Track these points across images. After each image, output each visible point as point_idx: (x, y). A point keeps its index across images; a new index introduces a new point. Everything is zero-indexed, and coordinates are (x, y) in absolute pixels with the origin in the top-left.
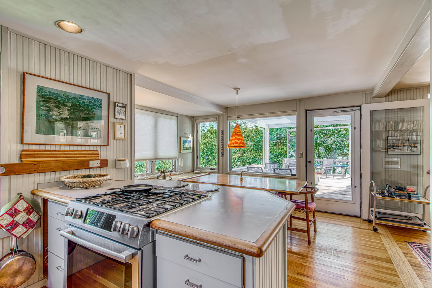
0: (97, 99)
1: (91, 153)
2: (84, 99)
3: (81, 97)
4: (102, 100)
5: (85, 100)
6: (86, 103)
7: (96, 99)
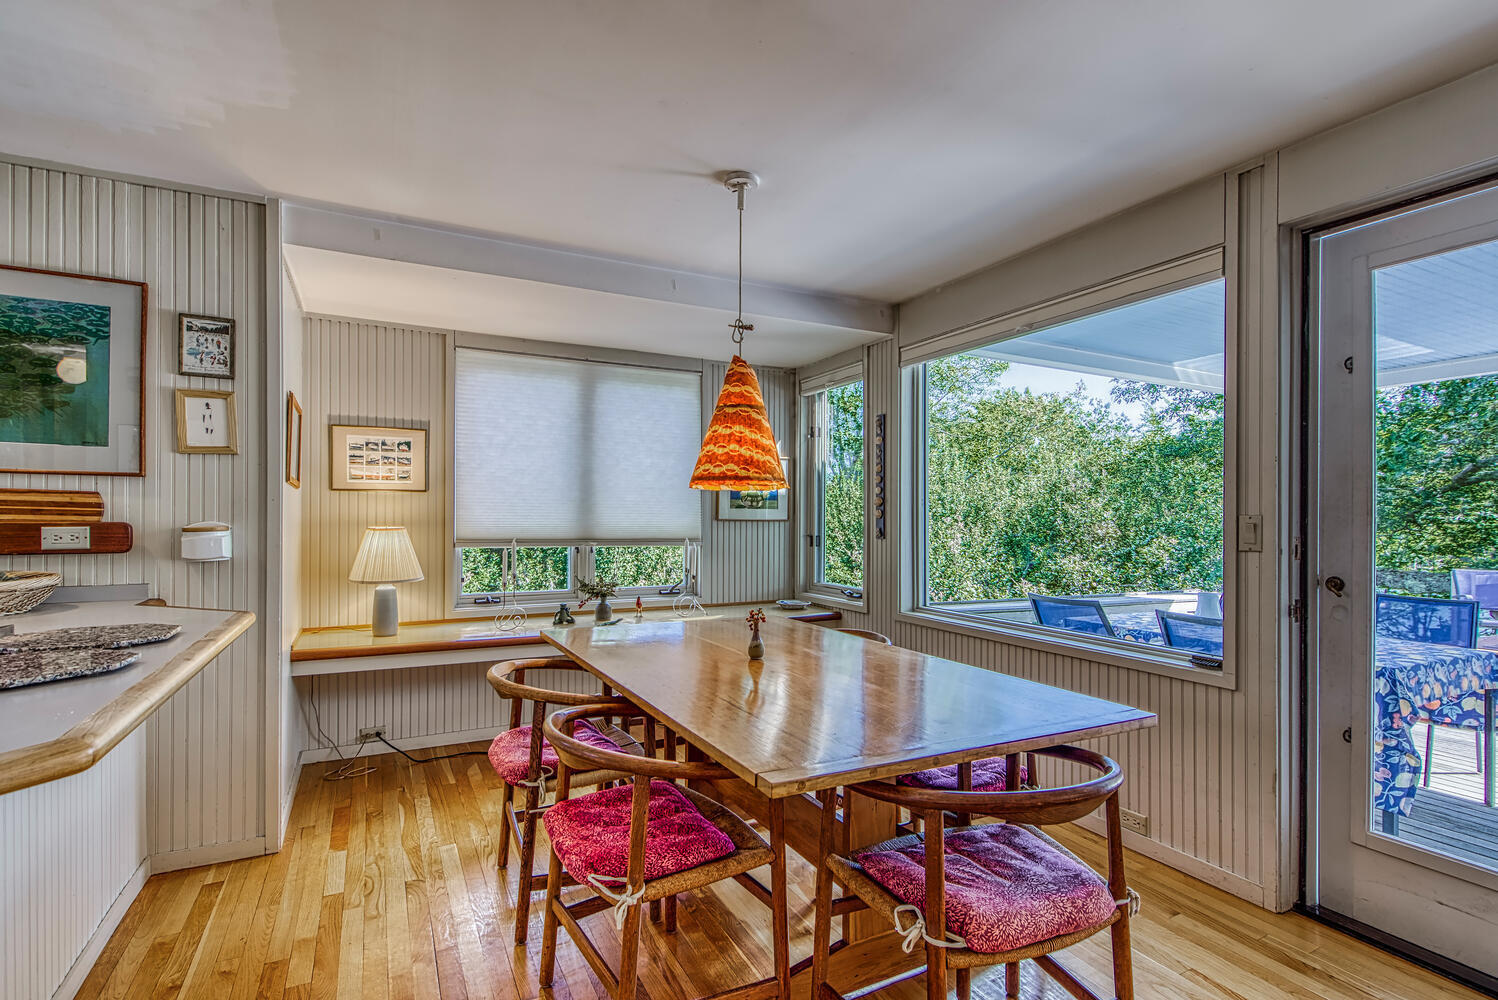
0: (87, 306)
1: (66, 499)
2: (26, 310)
3: (14, 303)
4: (109, 309)
5: (34, 313)
6: (38, 323)
7: (81, 309)
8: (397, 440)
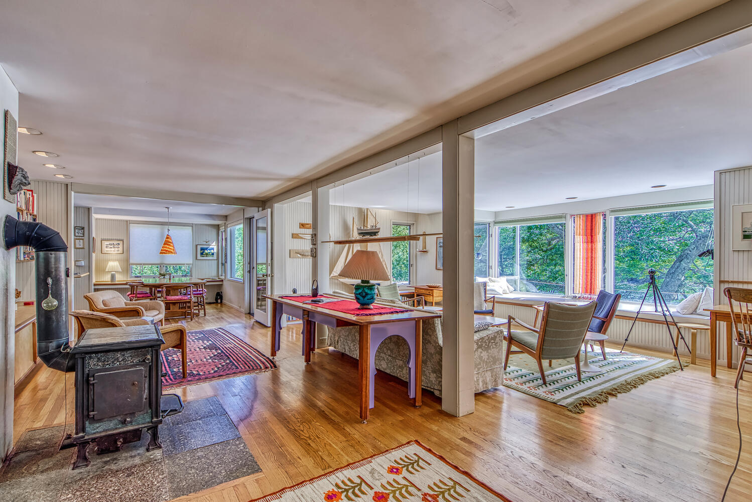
8: (116, 243)
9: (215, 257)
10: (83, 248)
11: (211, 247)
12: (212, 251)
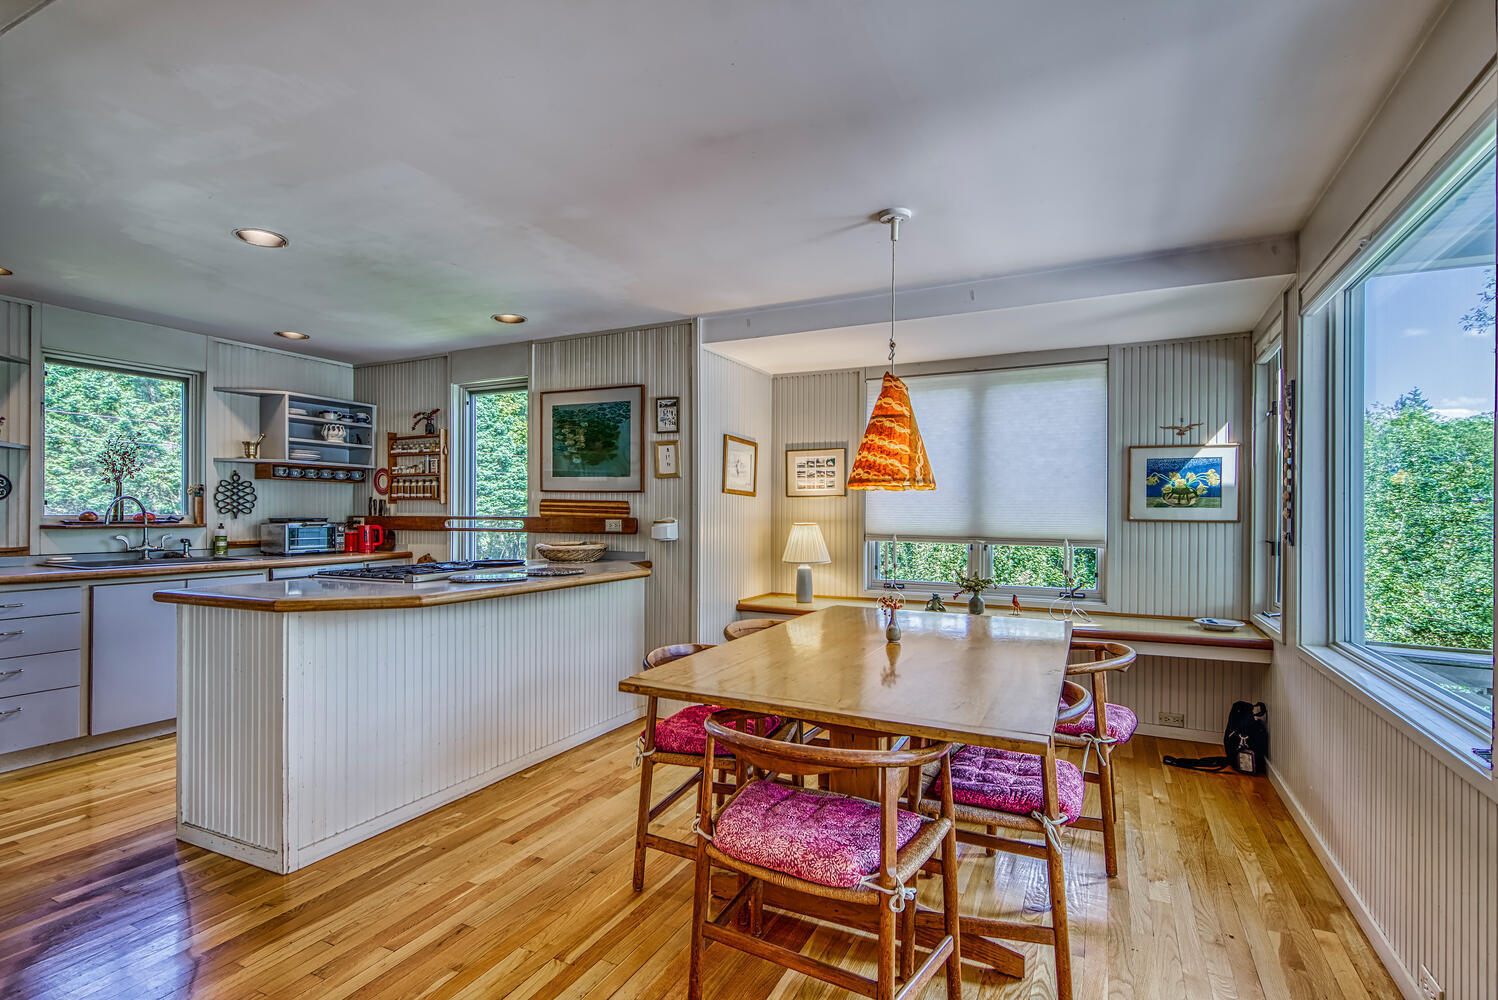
0: (622, 403)
1: (617, 505)
4: (630, 403)
8: (826, 458)
9: (1228, 508)
10: (675, 476)
11: (1203, 453)
12: (1213, 479)
